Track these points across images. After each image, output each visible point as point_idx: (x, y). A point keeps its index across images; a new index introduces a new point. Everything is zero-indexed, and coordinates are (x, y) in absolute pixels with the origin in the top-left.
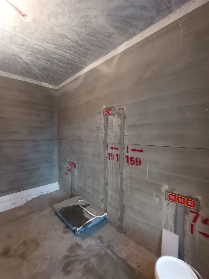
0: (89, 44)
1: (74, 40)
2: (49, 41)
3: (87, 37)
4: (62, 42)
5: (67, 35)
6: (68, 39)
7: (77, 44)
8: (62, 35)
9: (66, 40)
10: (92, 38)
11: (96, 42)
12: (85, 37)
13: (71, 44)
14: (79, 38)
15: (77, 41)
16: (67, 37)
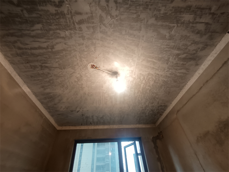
0: (42, 74)
1: (53, 69)
2: (64, 53)
3: (51, 78)
4: (57, 60)
5: (61, 70)
6: (56, 67)
7: (47, 67)
8: (64, 68)
9: (57, 65)
10: (48, 80)
11: (41, 78)
12: (51, 77)
13: (49, 63)
14: (53, 74)
15: (50, 70)
16: (60, 69)
